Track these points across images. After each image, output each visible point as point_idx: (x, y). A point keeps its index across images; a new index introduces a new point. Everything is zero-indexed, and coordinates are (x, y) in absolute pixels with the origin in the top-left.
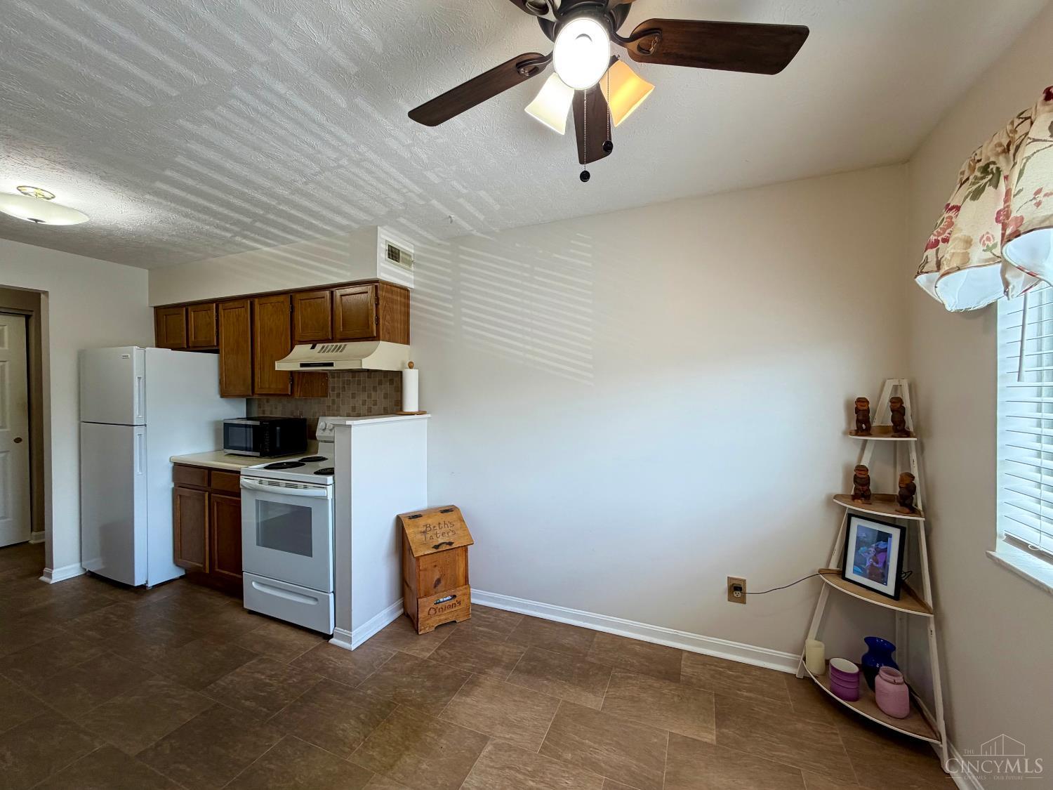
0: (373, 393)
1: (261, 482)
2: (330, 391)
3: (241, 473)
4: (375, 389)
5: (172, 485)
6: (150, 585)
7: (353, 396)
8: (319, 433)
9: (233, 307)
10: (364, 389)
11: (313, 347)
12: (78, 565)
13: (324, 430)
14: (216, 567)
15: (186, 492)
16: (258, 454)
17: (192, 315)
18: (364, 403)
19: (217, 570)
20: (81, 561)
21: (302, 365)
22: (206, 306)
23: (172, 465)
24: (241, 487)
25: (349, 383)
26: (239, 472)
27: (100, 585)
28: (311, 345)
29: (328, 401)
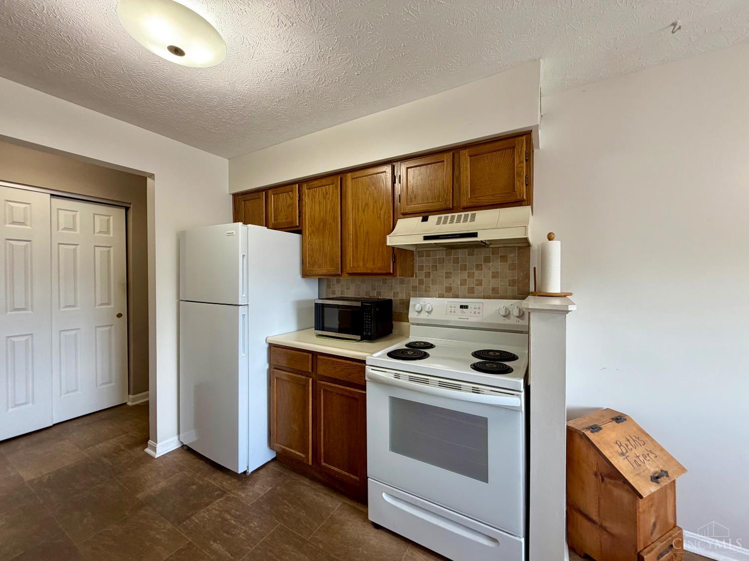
0: (477, 273)
1: (397, 376)
2: (416, 270)
3: (367, 363)
4: (479, 267)
5: (267, 366)
6: (250, 471)
7: (448, 275)
8: (412, 315)
9: (320, 185)
10: (464, 268)
11: (425, 219)
12: (176, 438)
13: (419, 312)
14: (322, 460)
15: (283, 374)
16: (359, 338)
17: (272, 198)
18: (463, 283)
19: (323, 464)
20: (179, 433)
21: (426, 238)
22: (288, 187)
23: (267, 346)
24: (366, 379)
25: (442, 261)
26: (364, 362)
27: (200, 464)
28: (421, 218)
29: (414, 281)
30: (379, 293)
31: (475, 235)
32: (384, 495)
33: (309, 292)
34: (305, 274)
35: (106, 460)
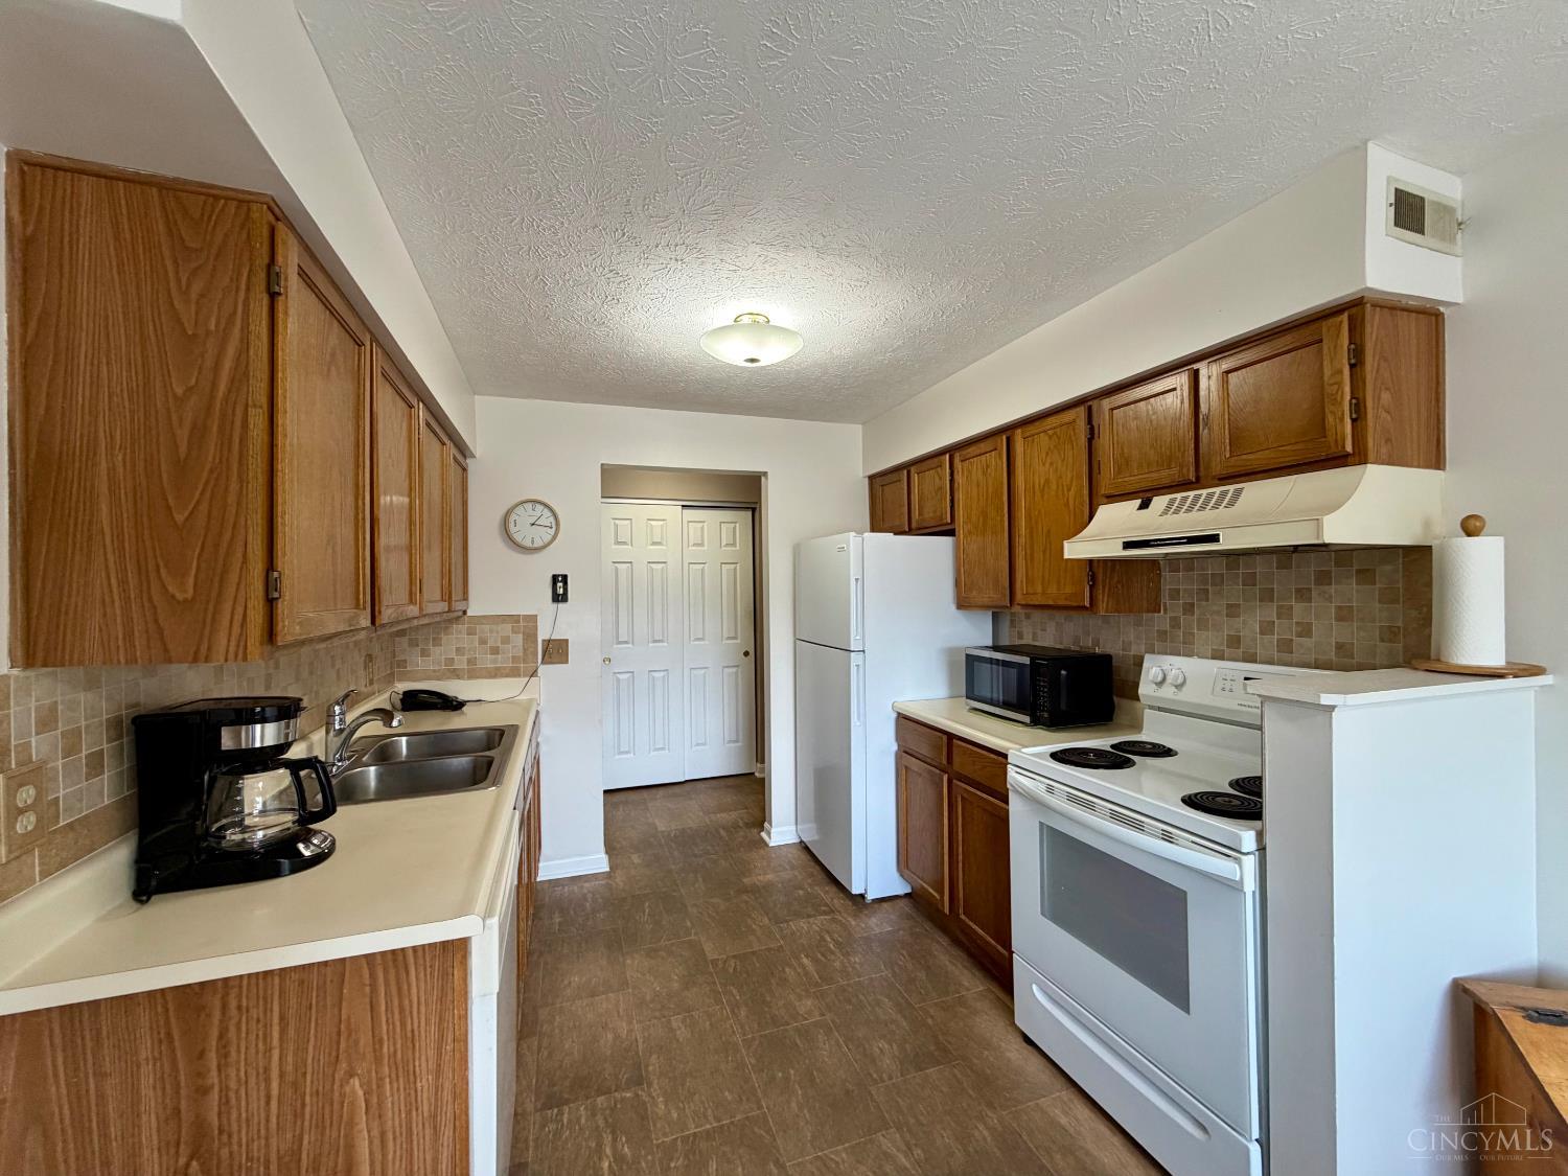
0: (1298, 608)
1: (1050, 789)
2: (1165, 599)
4: (1303, 595)
5: (895, 747)
6: (870, 897)
7: (1233, 611)
8: (1145, 689)
9: (978, 452)
10: (1267, 596)
11: (1145, 505)
12: (794, 828)
13: (1160, 684)
14: (961, 911)
15: (914, 764)
16: (1027, 719)
17: (915, 478)
18: (1267, 628)
19: (963, 917)
20: (796, 824)
21: (1128, 545)
22: (936, 460)
23: (894, 715)
24: (1008, 786)
25: (1218, 580)
26: (1005, 756)
27: (816, 870)
28: (1139, 502)
29: (1161, 621)
30: (1096, 643)
31: (1214, 538)
32: (1034, 987)
33: (976, 633)
34: (963, 604)
35: (722, 832)
